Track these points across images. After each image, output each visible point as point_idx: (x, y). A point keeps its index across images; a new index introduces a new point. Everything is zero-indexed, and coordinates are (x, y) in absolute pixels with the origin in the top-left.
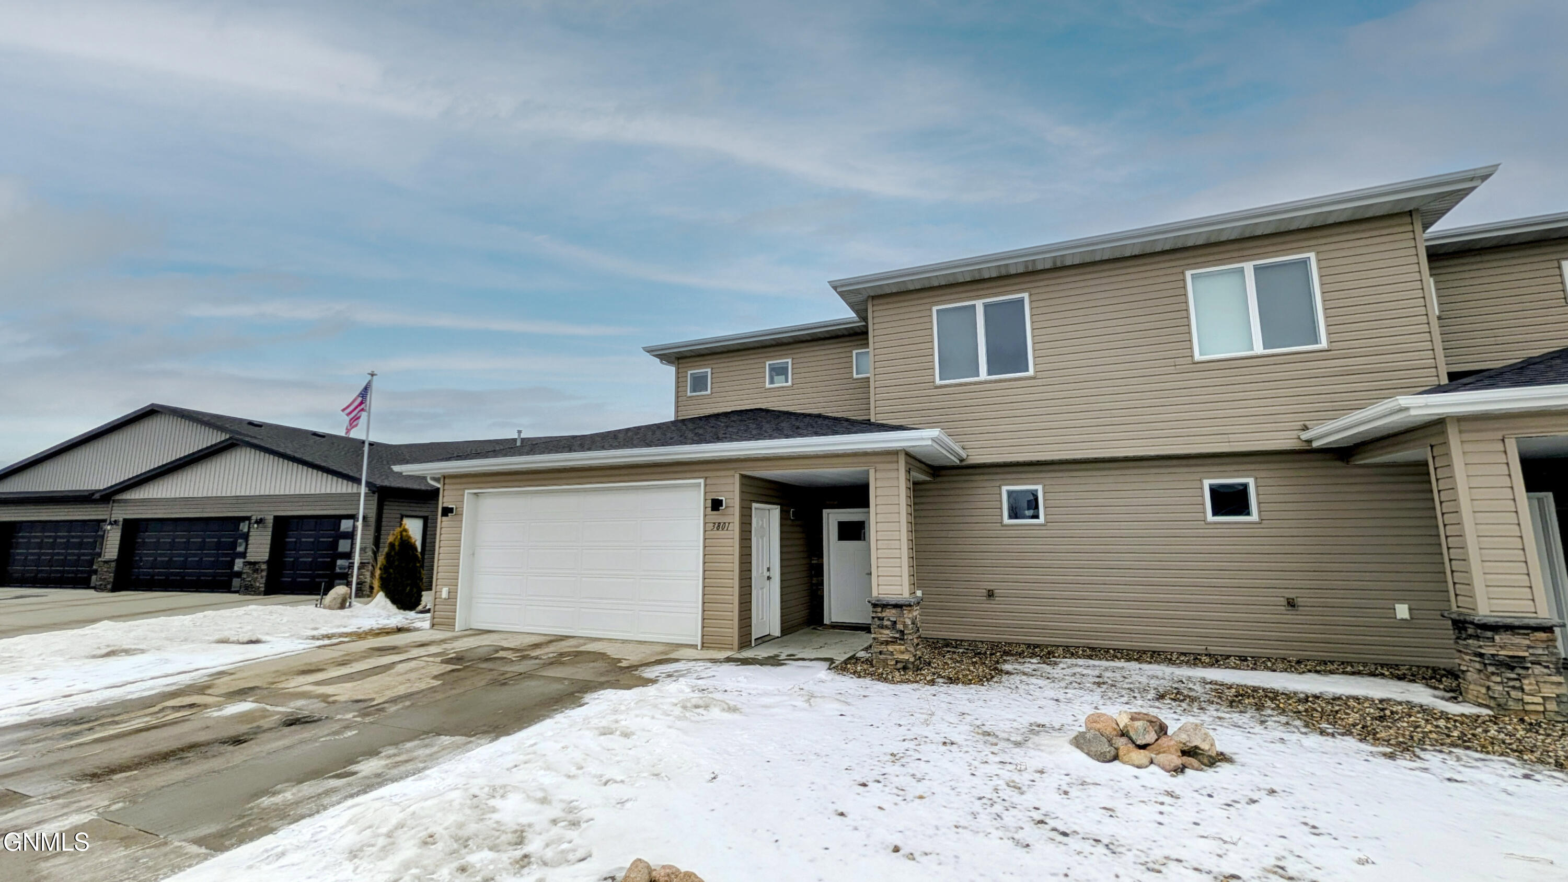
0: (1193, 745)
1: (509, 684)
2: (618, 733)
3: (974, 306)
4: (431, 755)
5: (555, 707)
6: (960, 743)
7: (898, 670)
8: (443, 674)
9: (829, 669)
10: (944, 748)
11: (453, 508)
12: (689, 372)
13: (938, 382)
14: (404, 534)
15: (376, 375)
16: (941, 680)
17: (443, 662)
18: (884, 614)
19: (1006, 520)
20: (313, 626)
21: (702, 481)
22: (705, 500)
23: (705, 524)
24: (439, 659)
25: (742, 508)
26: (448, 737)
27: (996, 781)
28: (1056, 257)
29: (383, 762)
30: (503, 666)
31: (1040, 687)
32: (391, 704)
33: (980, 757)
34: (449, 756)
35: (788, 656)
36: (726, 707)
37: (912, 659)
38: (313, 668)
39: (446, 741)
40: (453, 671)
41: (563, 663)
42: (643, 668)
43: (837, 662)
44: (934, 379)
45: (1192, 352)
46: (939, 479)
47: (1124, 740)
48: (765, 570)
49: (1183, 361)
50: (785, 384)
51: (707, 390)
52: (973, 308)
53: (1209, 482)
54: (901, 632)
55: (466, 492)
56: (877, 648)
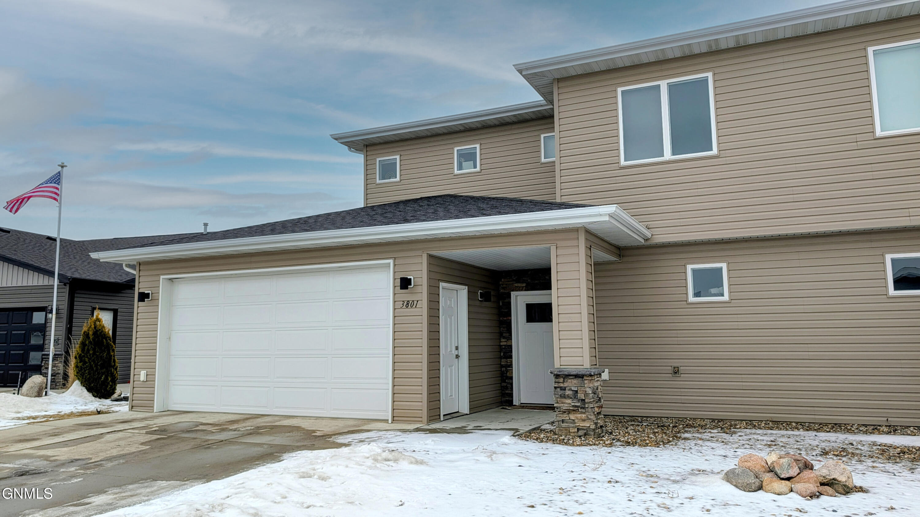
0: (832, 478)
1: (213, 448)
2: (316, 477)
3: (659, 86)
4: (152, 492)
5: (257, 463)
6: (624, 482)
7: (580, 437)
8: (150, 441)
9: (513, 436)
10: (609, 485)
11: (149, 294)
12: (378, 160)
13: (623, 163)
14: (98, 323)
15: (66, 166)
16: (618, 443)
17: (147, 433)
18: (566, 385)
19: (691, 299)
20: (16, 410)
21: (391, 261)
22: (395, 279)
23: (395, 302)
24: (144, 431)
25: (430, 286)
26: (164, 482)
27: (648, 504)
28: (738, 35)
29: (112, 497)
30: (204, 436)
31: (712, 448)
32: (107, 462)
33: (639, 490)
34: (167, 493)
35: (475, 427)
36: (413, 460)
37: (593, 427)
38: (28, 438)
39: (163, 484)
40: (158, 439)
41: (261, 434)
42: (336, 436)
43: (521, 431)
44: (619, 159)
45: (874, 128)
46: (625, 259)
47: (770, 475)
48: (454, 348)
49: (864, 137)
50: (474, 170)
51: (396, 176)
52: (658, 88)
53: (889, 257)
54: (583, 401)
55: (161, 278)
56: (558, 417)
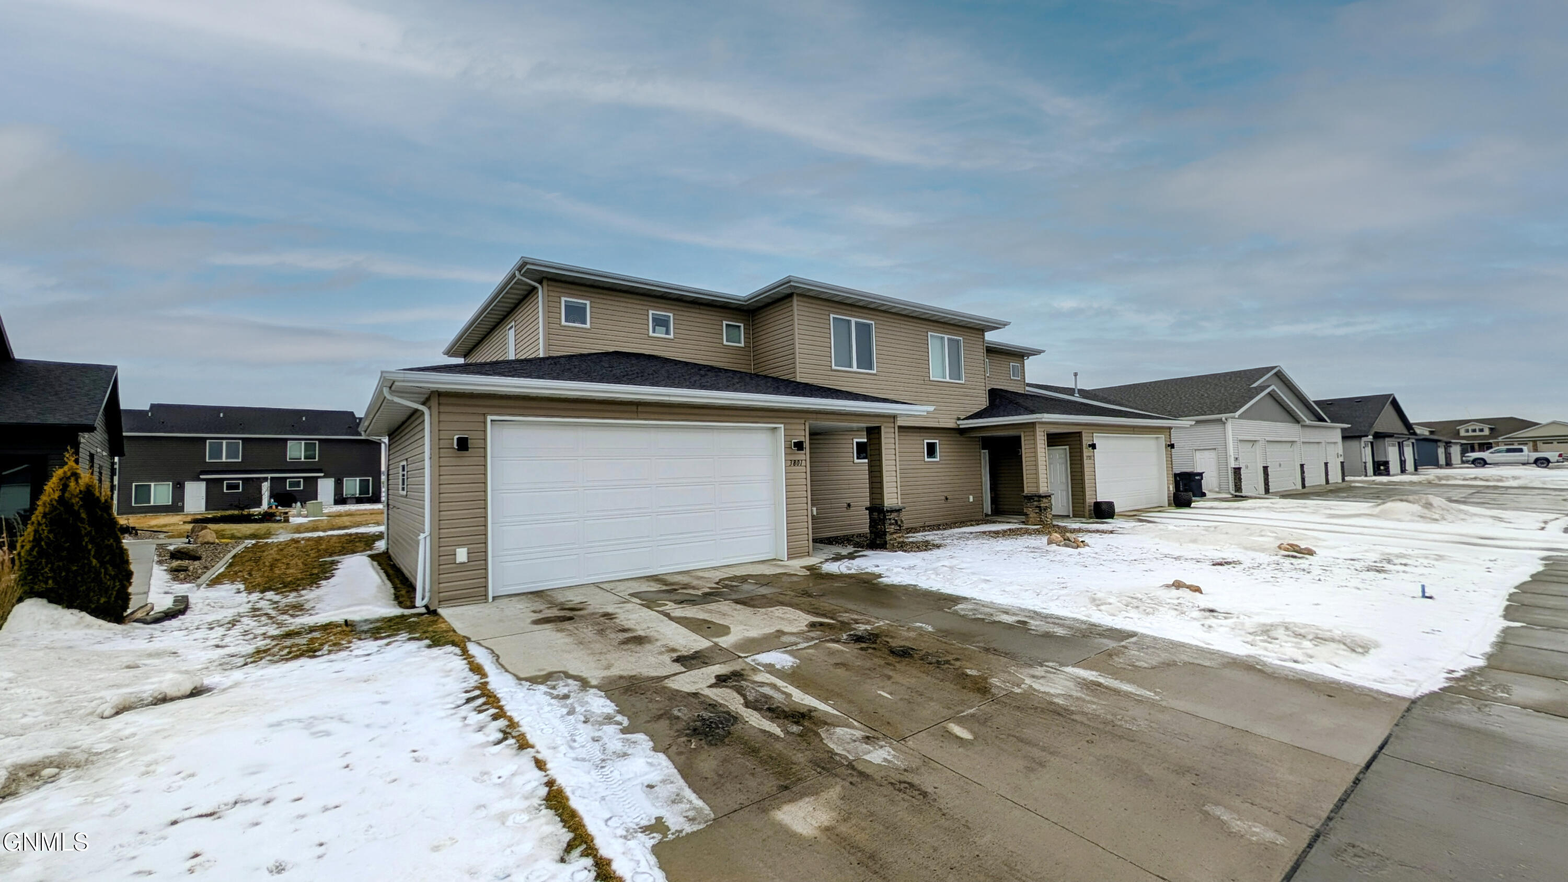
11: (467, 439)
12: (563, 299)
13: (833, 367)
19: (855, 460)
21: (782, 426)
22: (786, 442)
44: (831, 364)
49: (926, 379)
50: (667, 336)
51: (585, 323)
52: (849, 322)
53: (926, 441)
54: (900, 526)
55: (489, 418)
56: (888, 537)
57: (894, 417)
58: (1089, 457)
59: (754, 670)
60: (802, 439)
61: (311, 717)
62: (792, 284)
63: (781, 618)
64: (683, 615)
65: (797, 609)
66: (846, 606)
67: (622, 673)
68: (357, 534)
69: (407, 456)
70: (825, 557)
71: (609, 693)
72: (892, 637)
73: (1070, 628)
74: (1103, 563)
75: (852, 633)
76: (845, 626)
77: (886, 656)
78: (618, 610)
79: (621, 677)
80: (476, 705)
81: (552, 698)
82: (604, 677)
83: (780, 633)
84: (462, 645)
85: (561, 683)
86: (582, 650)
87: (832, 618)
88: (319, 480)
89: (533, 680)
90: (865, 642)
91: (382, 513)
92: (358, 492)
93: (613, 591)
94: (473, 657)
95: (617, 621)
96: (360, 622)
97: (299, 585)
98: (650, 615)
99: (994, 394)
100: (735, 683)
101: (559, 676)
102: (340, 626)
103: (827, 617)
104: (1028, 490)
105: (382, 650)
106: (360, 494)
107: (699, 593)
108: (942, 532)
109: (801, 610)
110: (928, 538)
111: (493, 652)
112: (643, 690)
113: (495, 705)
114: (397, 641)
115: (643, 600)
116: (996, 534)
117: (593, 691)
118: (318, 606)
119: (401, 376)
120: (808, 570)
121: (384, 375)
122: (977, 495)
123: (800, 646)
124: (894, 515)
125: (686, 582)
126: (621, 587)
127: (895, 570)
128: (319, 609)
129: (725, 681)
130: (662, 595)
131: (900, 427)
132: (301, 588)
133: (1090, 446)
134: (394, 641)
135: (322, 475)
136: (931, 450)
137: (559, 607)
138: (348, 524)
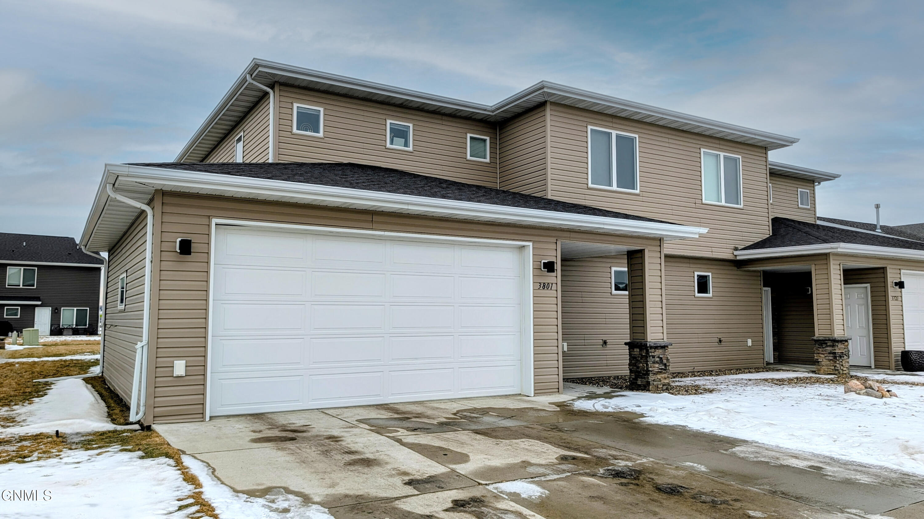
3: (611, 133)
12: (296, 105)
13: (590, 185)
21: (530, 244)
22: (534, 262)
44: (588, 182)
45: (702, 198)
49: (698, 201)
50: (406, 149)
51: (317, 131)
52: (609, 134)
53: (696, 274)
54: (665, 365)
55: (214, 221)
56: (651, 378)
57: (659, 240)
58: (895, 298)
59: (497, 497)
60: (553, 259)
61: (17, 514)
62: (545, 90)
63: (527, 449)
64: (416, 442)
65: (547, 442)
66: (603, 443)
67: (347, 492)
68: (72, 360)
69: (127, 267)
70: (578, 395)
71: (334, 510)
72: (657, 474)
73: (876, 476)
74: (915, 414)
75: (610, 468)
76: (601, 461)
77: (650, 492)
78: (343, 434)
79: (346, 496)
80: (189, 512)
81: (271, 511)
82: (327, 495)
83: (526, 464)
84: (176, 457)
85: (281, 498)
86: (305, 468)
87: (586, 453)
88: (37, 310)
89: (251, 494)
90: (625, 478)
91: (99, 344)
92: (75, 323)
93: (339, 417)
94: (188, 468)
95: (343, 443)
96: (72, 434)
97: (11, 401)
98: (380, 440)
99: (777, 222)
100: (474, 509)
101: (279, 491)
102: (51, 437)
103: (580, 452)
104: (819, 332)
105: (93, 459)
106: (76, 325)
107: (435, 422)
108: (714, 378)
109: (550, 443)
110: (697, 383)
111: (208, 465)
112: (371, 509)
113: (210, 513)
114: (108, 451)
115: (372, 426)
116: (781, 382)
117: (314, 507)
118: (30, 419)
119: (126, 170)
120: (558, 406)
121: (108, 168)
122: (756, 339)
123: (549, 478)
124: (658, 352)
125: (419, 412)
126: (347, 414)
127: (660, 410)
128: (30, 421)
129: (463, 506)
130: (392, 423)
131: (667, 256)
132: (13, 404)
133: (896, 284)
134: (106, 452)
135: (39, 303)
136: (703, 286)
137: (280, 429)
138: (63, 351)
